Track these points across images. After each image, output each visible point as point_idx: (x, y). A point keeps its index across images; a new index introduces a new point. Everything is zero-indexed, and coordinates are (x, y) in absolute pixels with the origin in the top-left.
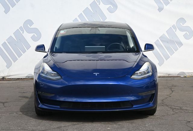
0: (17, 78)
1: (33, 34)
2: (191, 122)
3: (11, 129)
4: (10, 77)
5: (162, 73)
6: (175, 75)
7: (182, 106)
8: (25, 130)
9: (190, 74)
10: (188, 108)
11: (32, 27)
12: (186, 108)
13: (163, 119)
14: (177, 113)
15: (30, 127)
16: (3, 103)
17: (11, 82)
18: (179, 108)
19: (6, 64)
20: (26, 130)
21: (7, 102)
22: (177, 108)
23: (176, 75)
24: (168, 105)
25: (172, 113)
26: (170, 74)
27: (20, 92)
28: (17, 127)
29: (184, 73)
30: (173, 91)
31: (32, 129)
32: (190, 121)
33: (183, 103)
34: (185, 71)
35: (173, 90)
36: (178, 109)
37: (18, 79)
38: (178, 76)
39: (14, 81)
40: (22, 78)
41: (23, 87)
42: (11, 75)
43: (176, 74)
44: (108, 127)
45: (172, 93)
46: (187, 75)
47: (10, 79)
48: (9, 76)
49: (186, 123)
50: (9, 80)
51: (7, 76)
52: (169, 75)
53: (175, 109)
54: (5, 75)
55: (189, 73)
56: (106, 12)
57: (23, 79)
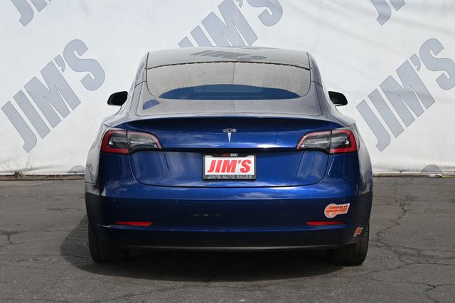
0: (48, 174)
1: (85, 74)
2: (437, 287)
3: (16, 297)
4: (31, 173)
5: (385, 168)
6: (415, 173)
7: (422, 248)
8: (48, 300)
9: (450, 170)
10: (436, 254)
11: (84, 56)
12: (431, 253)
13: (373, 279)
14: (409, 264)
15: (60, 295)
16: (9, 234)
17: (34, 183)
18: (415, 252)
19: (22, 142)
20: (51, 300)
21: (17, 232)
22: (410, 252)
23: (419, 173)
24: (389, 244)
25: (398, 263)
26: (404, 171)
27: (50, 209)
28: (31, 293)
29: (436, 167)
30: (406, 211)
31: (64, 299)
32: (435, 284)
33: (426, 242)
34: (438, 163)
35: (406, 208)
36: (412, 255)
37: (51, 177)
38: (424, 174)
39: (42, 182)
40: (59, 176)
41: (58, 197)
42: (34, 166)
43: (417, 170)
44: (242, 297)
45: (404, 215)
46: (445, 172)
47: (32, 176)
48: (30, 170)
49: (427, 290)
50: (30, 178)
51: (24, 171)
52: (401, 171)
53: (406, 254)
54: (21, 168)
55: (449, 168)
56: (256, 25)
57: (61, 178)
